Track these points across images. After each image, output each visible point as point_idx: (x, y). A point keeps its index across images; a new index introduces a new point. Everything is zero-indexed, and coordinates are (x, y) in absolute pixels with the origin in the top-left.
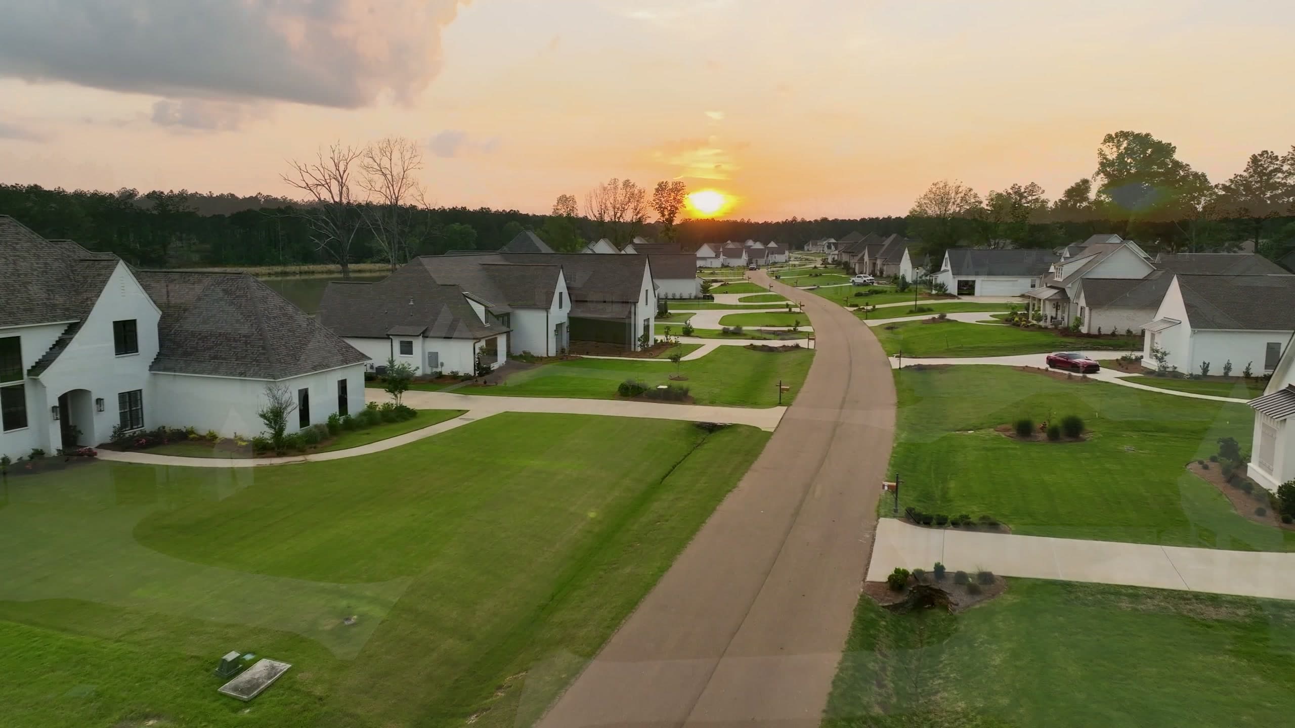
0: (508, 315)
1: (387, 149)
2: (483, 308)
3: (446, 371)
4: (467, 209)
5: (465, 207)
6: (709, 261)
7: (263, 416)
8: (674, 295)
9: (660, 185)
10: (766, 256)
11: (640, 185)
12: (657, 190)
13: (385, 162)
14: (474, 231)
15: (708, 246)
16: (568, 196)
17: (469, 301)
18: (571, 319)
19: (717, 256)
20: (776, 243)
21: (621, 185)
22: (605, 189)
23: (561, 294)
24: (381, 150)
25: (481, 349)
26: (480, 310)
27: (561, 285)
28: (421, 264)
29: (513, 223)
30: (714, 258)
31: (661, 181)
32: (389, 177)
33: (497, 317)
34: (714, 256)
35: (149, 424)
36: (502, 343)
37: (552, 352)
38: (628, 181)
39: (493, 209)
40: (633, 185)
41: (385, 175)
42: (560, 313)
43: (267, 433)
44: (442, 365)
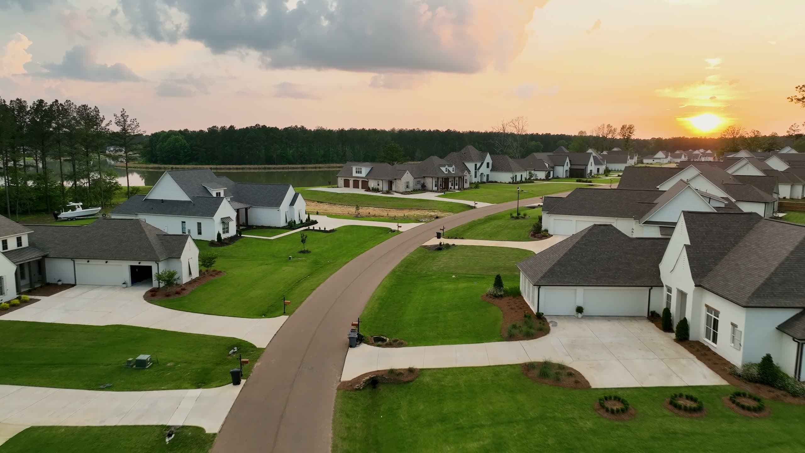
0: (554, 167)
1: (518, 119)
2: (548, 165)
3: (539, 178)
4: (539, 134)
5: (538, 133)
6: (662, 160)
7: (511, 178)
8: (618, 169)
9: (623, 126)
10: (699, 157)
11: (614, 127)
12: (622, 128)
13: (517, 124)
14: (542, 145)
15: (663, 153)
16: (583, 131)
17: (545, 163)
18: (570, 168)
19: (666, 157)
20: (711, 151)
21: (606, 126)
22: (599, 128)
23: (567, 163)
24: (515, 120)
25: (547, 173)
26: (547, 165)
27: (568, 160)
28: (534, 155)
29: (562, 141)
30: (664, 158)
31: (624, 125)
32: (518, 129)
33: (551, 167)
34: (665, 157)
35: (490, 180)
36: (552, 173)
37: (564, 177)
38: (609, 125)
39: (552, 134)
40: (611, 126)
41: (516, 128)
42: (567, 167)
43: (511, 181)
44: (538, 177)
